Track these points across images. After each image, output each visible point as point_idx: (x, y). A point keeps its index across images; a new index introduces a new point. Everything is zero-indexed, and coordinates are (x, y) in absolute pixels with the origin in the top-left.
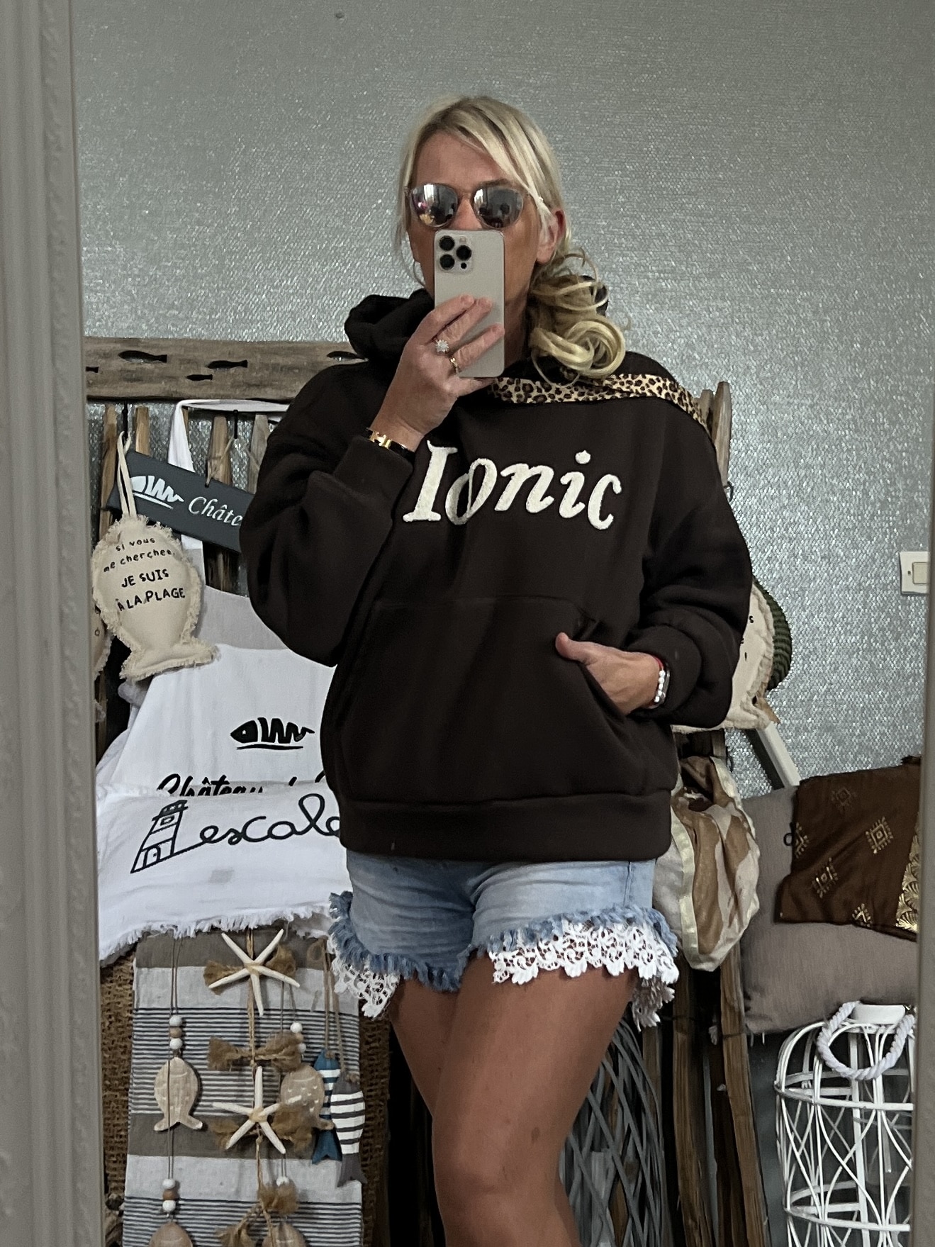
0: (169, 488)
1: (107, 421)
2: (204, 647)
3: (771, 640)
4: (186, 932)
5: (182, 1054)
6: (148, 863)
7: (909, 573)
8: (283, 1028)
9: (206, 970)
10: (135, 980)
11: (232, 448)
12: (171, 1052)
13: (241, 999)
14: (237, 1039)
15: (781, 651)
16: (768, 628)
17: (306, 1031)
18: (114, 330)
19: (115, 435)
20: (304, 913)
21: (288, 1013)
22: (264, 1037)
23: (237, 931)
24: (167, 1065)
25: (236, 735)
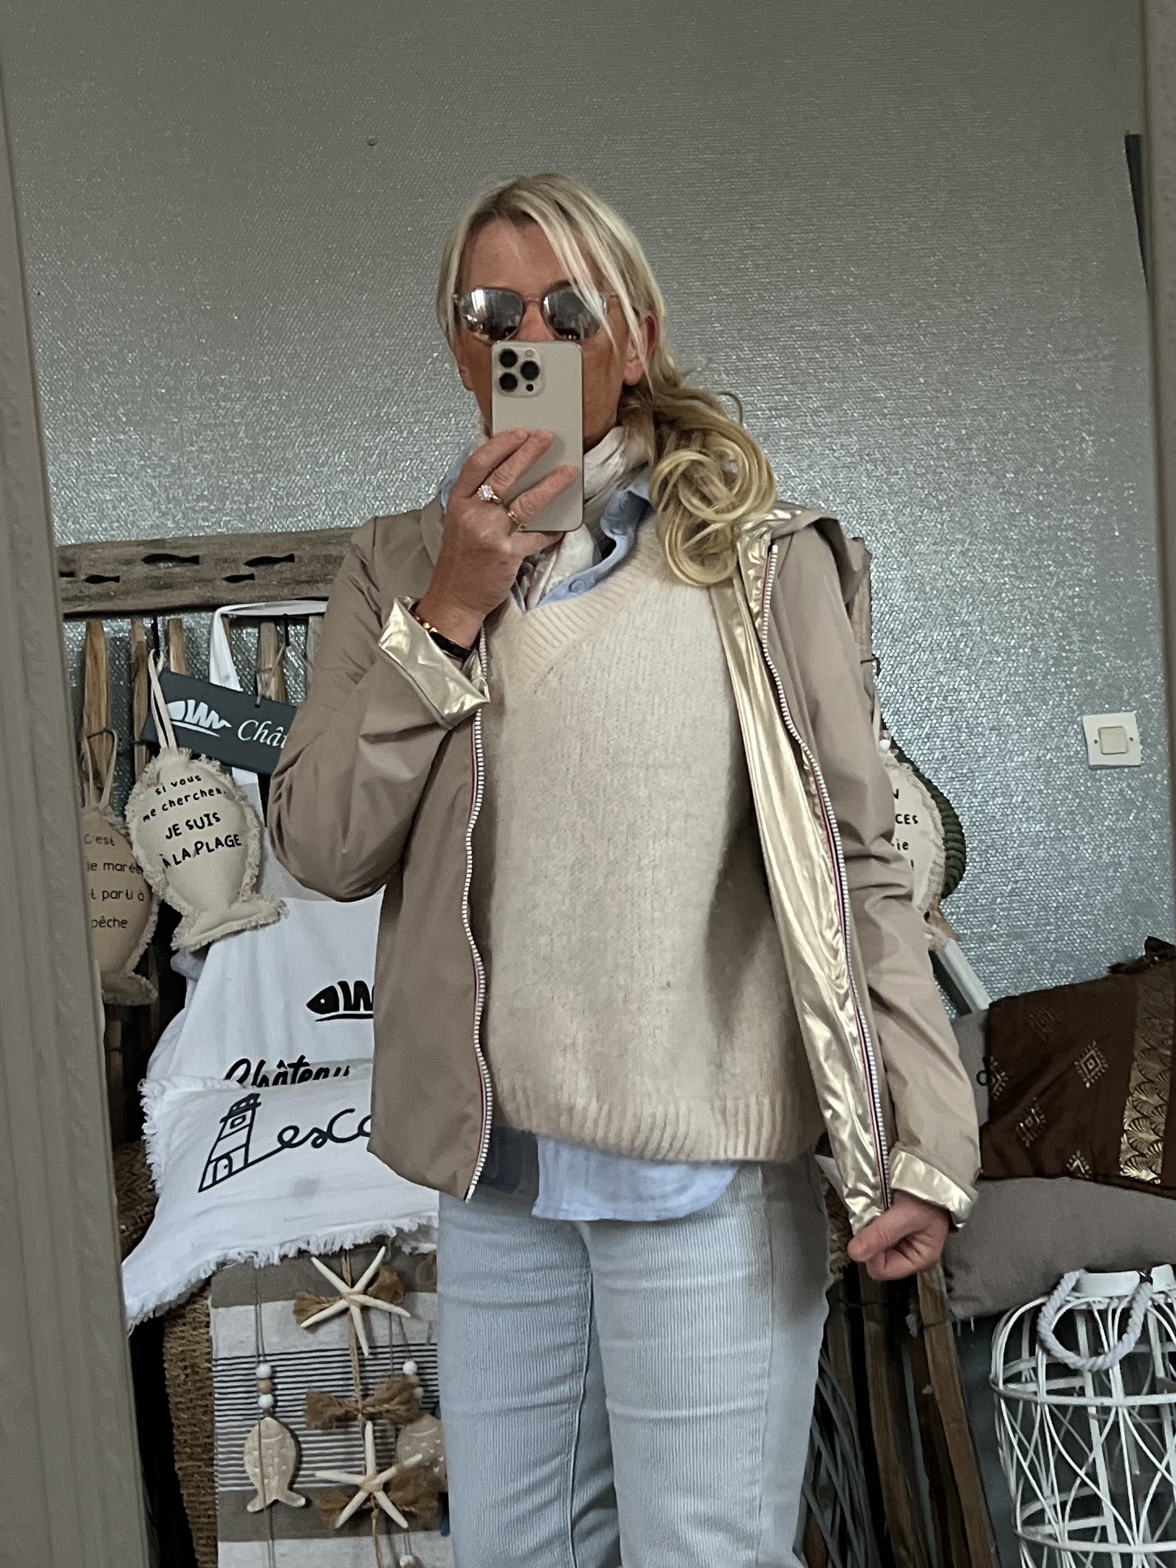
0: (213, 712)
1: (135, 638)
2: (267, 903)
3: (940, 842)
4: (269, 1258)
5: (275, 1412)
6: (218, 1179)
7: (1096, 742)
8: (394, 1370)
9: (295, 1305)
10: (212, 1324)
11: (284, 656)
12: (261, 1411)
13: (341, 1336)
14: (340, 1389)
15: (953, 852)
16: (936, 828)
17: (422, 1371)
18: (134, 531)
19: (145, 653)
20: (408, 1225)
21: (399, 1349)
22: (372, 1384)
23: (330, 1253)
24: (257, 1427)
25: (314, 1005)
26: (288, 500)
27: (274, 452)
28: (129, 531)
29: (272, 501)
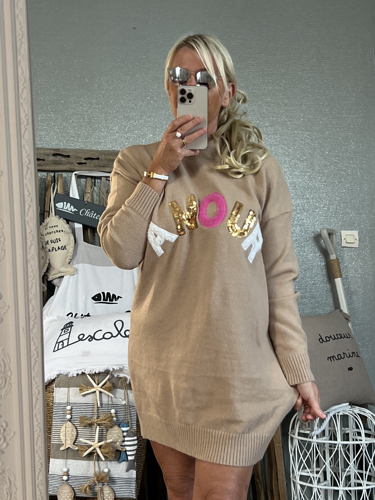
0: (72, 206)
1: (48, 179)
4: (73, 374)
5: (71, 420)
7: (345, 239)
8: (108, 411)
9: (80, 388)
10: (54, 392)
11: (93, 189)
12: (67, 420)
13: (93, 400)
14: (90, 415)
17: (116, 413)
18: (50, 145)
19: (51, 184)
20: (116, 368)
21: (110, 405)
22: (100, 415)
23: (92, 374)
24: (65, 425)
25: (94, 298)
26: (99, 140)
27: (95, 124)
28: (49, 145)
29: (94, 140)
